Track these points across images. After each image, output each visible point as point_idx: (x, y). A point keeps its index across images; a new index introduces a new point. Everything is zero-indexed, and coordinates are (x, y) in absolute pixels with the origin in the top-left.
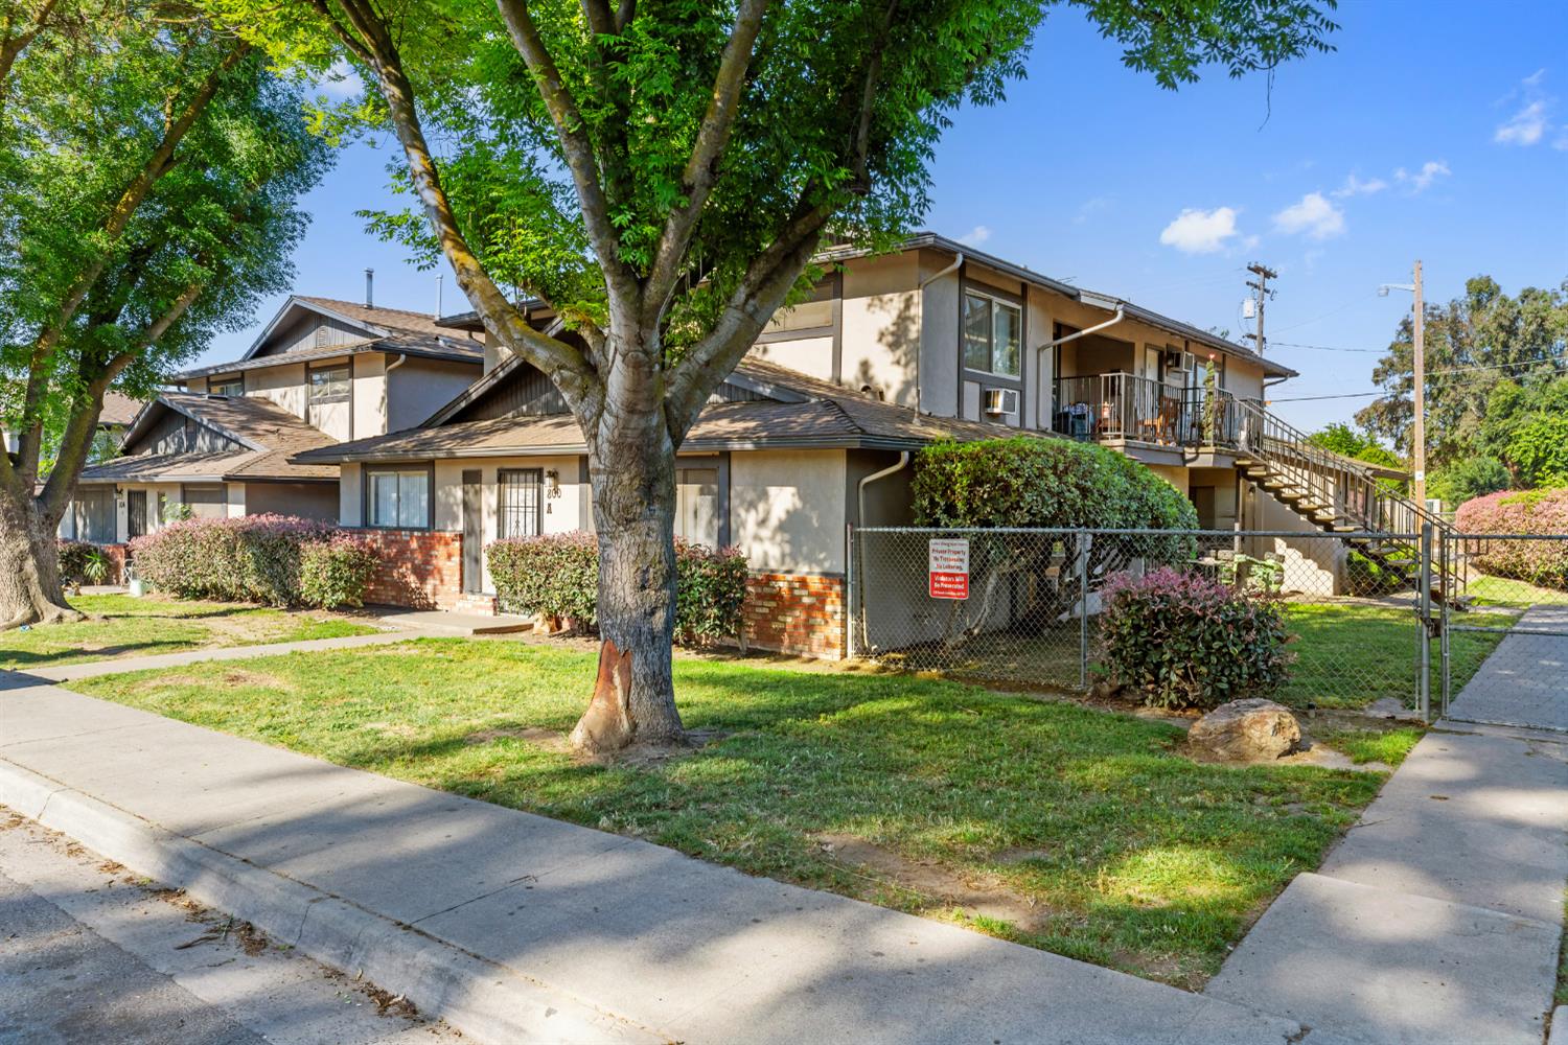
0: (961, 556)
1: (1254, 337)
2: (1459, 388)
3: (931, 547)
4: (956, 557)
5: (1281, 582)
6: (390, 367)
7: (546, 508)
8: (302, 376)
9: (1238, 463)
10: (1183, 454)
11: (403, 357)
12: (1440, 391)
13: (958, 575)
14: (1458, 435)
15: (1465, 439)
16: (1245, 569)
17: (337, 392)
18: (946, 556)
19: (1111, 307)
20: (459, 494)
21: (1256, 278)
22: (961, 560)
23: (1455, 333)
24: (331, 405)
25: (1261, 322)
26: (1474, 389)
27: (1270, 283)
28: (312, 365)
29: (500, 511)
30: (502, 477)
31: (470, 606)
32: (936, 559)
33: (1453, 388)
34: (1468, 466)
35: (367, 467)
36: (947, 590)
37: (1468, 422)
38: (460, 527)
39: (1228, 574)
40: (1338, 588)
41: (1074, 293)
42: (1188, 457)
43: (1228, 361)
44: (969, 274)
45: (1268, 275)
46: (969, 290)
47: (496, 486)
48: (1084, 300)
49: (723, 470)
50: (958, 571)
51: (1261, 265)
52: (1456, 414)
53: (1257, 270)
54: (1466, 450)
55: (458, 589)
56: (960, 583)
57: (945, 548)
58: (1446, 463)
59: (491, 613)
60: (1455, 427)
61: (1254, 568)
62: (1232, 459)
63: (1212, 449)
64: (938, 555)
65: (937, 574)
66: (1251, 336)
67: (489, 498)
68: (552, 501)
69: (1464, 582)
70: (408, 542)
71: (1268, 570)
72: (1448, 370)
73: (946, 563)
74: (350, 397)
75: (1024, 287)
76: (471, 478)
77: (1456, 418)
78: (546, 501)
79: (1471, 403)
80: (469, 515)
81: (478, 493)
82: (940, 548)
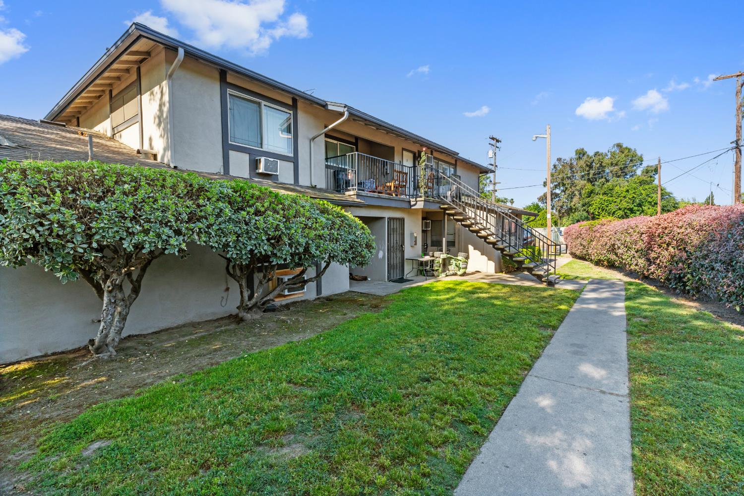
1: (493, 165)
2: (573, 188)
5: (466, 268)
9: (442, 206)
10: (409, 202)
12: (566, 189)
14: (573, 204)
15: (574, 205)
16: (447, 262)
19: (341, 110)
21: (493, 142)
23: (571, 168)
25: (495, 159)
26: (578, 188)
27: (498, 144)
33: (571, 187)
34: (576, 215)
37: (575, 199)
39: (438, 264)
40: (498, 269)
41: (324, 103)
42: (412, 203)
43: (458, 164)
44: (229, 79)
45: (498, 141)
46: (229, 91)
48: (330, 107)
51: (494, 137)
52: (571, 197)
53: (493, 139)
54: (575, 209)
58: (569, 214)
60: (571, 201)
61: (453, 261)
62: (438, 205)
63: (423, 199)
66: (492, 165)
69: (555, 268)
71: (459, 262)
72: (569, 181)
75: (295, 101)
77: (572, 198)
79: (577, 193)
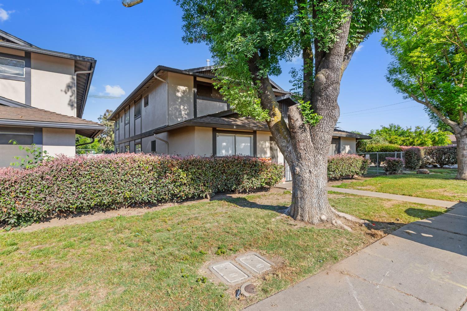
20: (268, 144)
38: (268, 155)
81: (275, 145)
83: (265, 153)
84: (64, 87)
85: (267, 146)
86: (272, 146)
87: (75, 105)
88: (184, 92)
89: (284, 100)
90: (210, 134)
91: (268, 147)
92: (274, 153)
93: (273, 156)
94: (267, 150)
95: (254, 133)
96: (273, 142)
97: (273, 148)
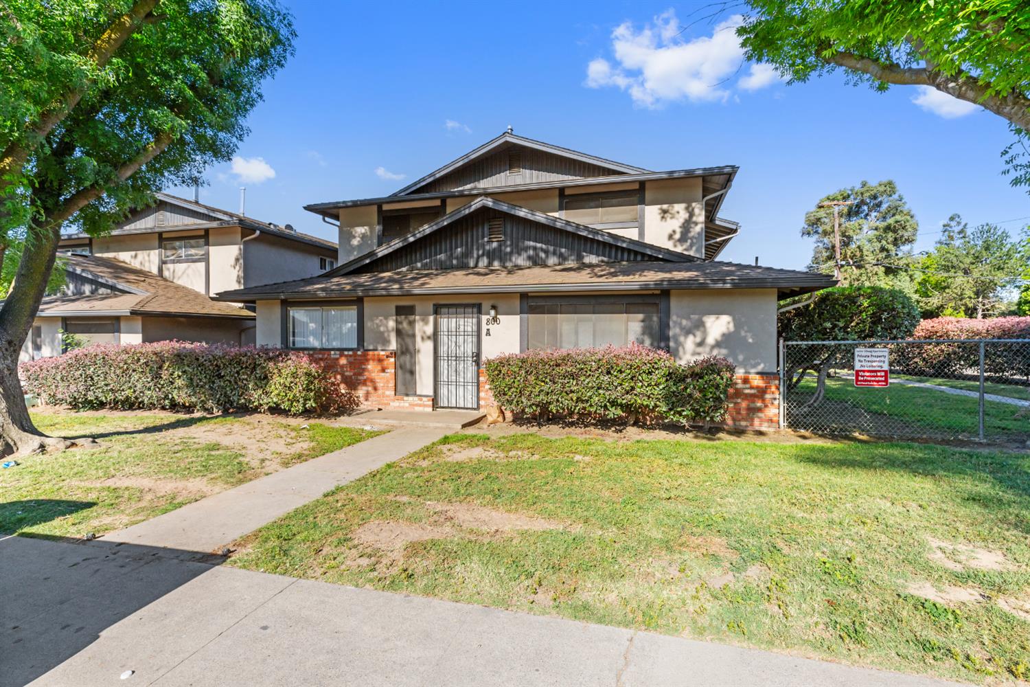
0: (882, 359)
3: (856, 353)
4: (878, 359)
6: (245, 239)
7: (484, 332)
8: (156, 243)
11: (258, 232)
13: (880, 371)
17: (191, 255)
18: (870, 359)
20: (391, 324)
22: (884, 362)
24: (184, 265)
28: (164, 236)
29: (435, 337)
30: (437, 310)
31: (407, 405)
32: (859, 361)
35: (286, 304)
36: (870, 381)
38: (393, 346)
47: (431, 318)
49: (662, 306)
50: (879, 369)
55: (393, 393)
56: (882, 377)
57: (869, 354)
59: (431, 409)
64: (862, 359)
65: (861, 371)
67: (424, 327)
68: (490, 327)
70: (337, 359)
73: (870, 364)
74: (206, 259)
76: (404, 311)
78: (484, 327)
80: (403, 339)
81: (412, 323)
82: (864, 354)
83: (386, 342)
84: (233, 262)
85: (390, 328)
86: (400, 327)
87: (242, 281)
88: (364, 236)
89: (470, 214)
90: (277, 311)
91: (393, 330)
92: (405, 343)
93: (404, 350)
94: (389, 336)
95: (359, 301)
96: (403, 317)
97: (404, 332)
